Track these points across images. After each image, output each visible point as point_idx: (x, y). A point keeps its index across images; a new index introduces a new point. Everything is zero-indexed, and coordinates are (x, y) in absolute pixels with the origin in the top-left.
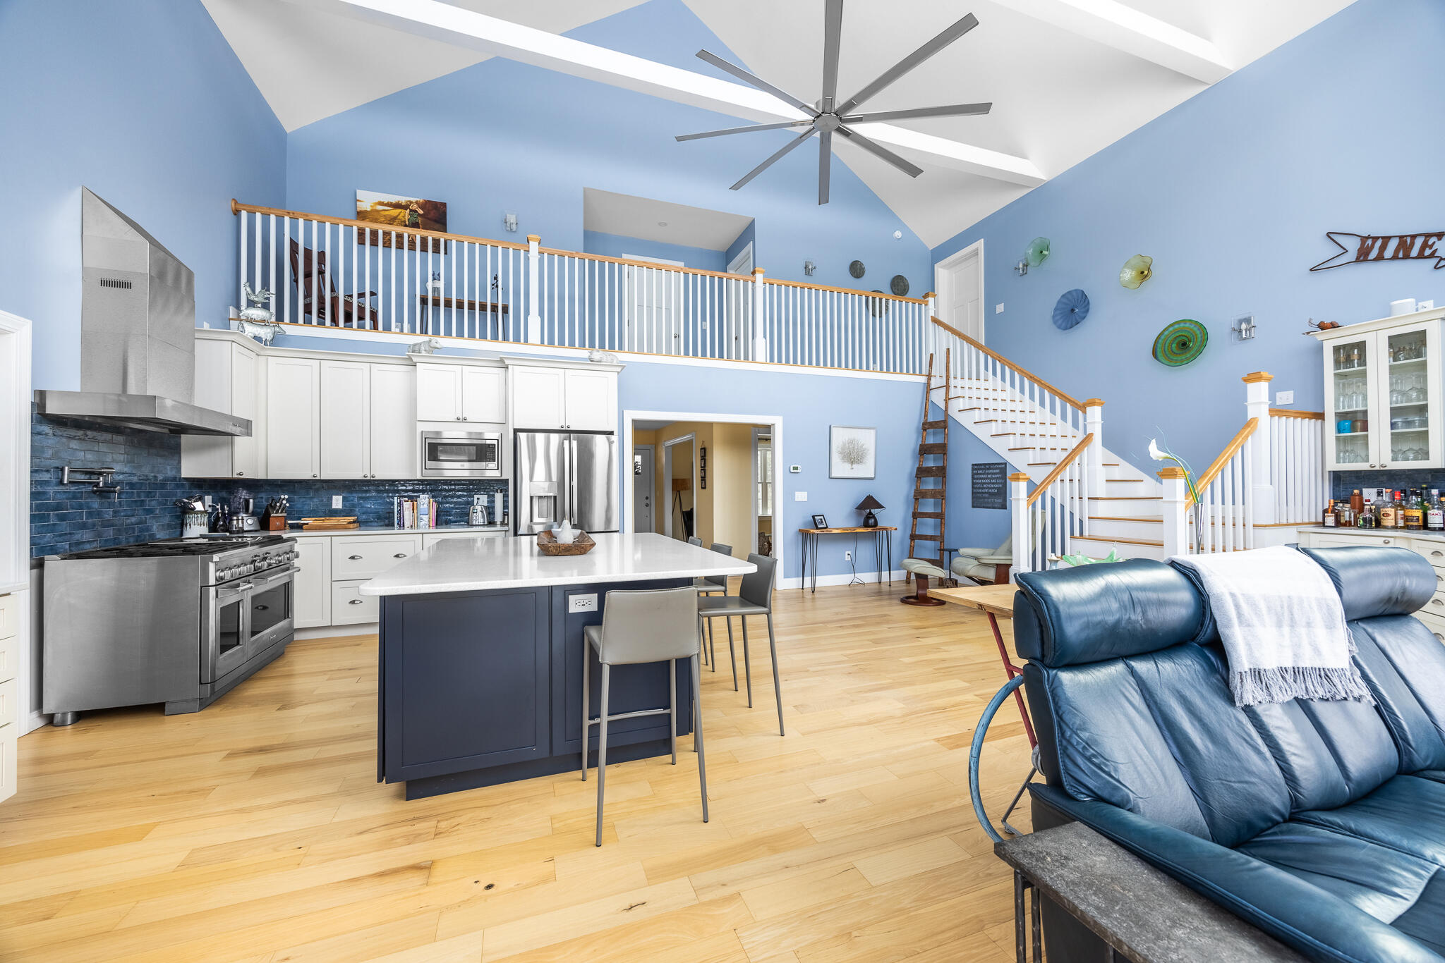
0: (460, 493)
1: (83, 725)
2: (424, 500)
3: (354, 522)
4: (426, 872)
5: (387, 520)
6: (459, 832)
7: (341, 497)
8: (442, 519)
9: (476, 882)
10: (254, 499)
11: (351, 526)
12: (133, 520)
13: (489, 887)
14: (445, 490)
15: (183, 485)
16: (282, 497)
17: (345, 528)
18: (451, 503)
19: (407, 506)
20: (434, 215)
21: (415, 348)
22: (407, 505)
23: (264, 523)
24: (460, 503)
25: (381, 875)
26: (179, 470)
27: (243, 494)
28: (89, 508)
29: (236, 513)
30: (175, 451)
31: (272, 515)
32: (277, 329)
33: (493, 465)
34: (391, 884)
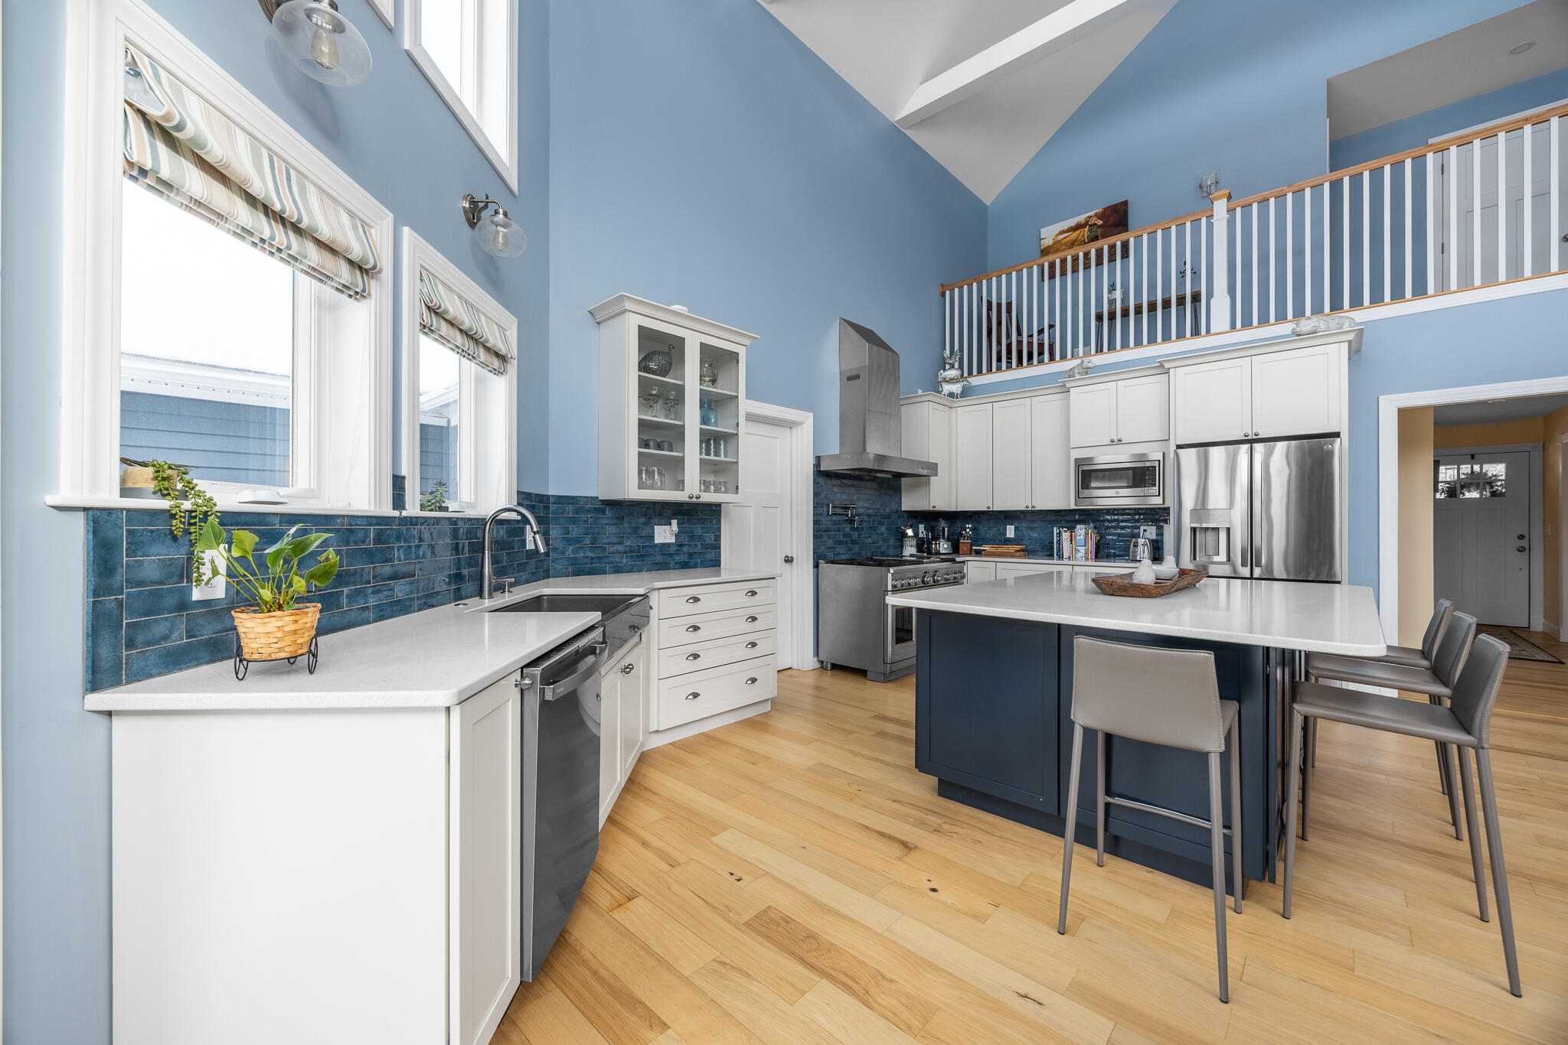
0: (1124, 524)
1: (837, 673)
2: (1080, 530)
3: (1023, 550)
4: (906, 851)
5: (1048, 550)
6: (950, 838)
7: (1013, 527)
8: (1101, 552)
9: (929, 880)
10: (949, 527)
11: (1018, 554)
12: (870, 540)
13: (934, 890)
14: (1108, 521)
15: (903, 516)
16: (967, 526)
17: (1012, 556)
18: (1114, 534)
19: (1066, 537)
20: (1116, 219)
21: (1070, 374)
22: (1066, 535)
23: (956, 549)
24: (1123, 535)
25: (882, 834)
26: (900, 505)
27: (943, 523)
28: (844, 531)
29: (938, 539)
30: (897, 490)
31: (961, 541)
32: (965, 383)
33: (1154, 490)
34: (881, 844)
